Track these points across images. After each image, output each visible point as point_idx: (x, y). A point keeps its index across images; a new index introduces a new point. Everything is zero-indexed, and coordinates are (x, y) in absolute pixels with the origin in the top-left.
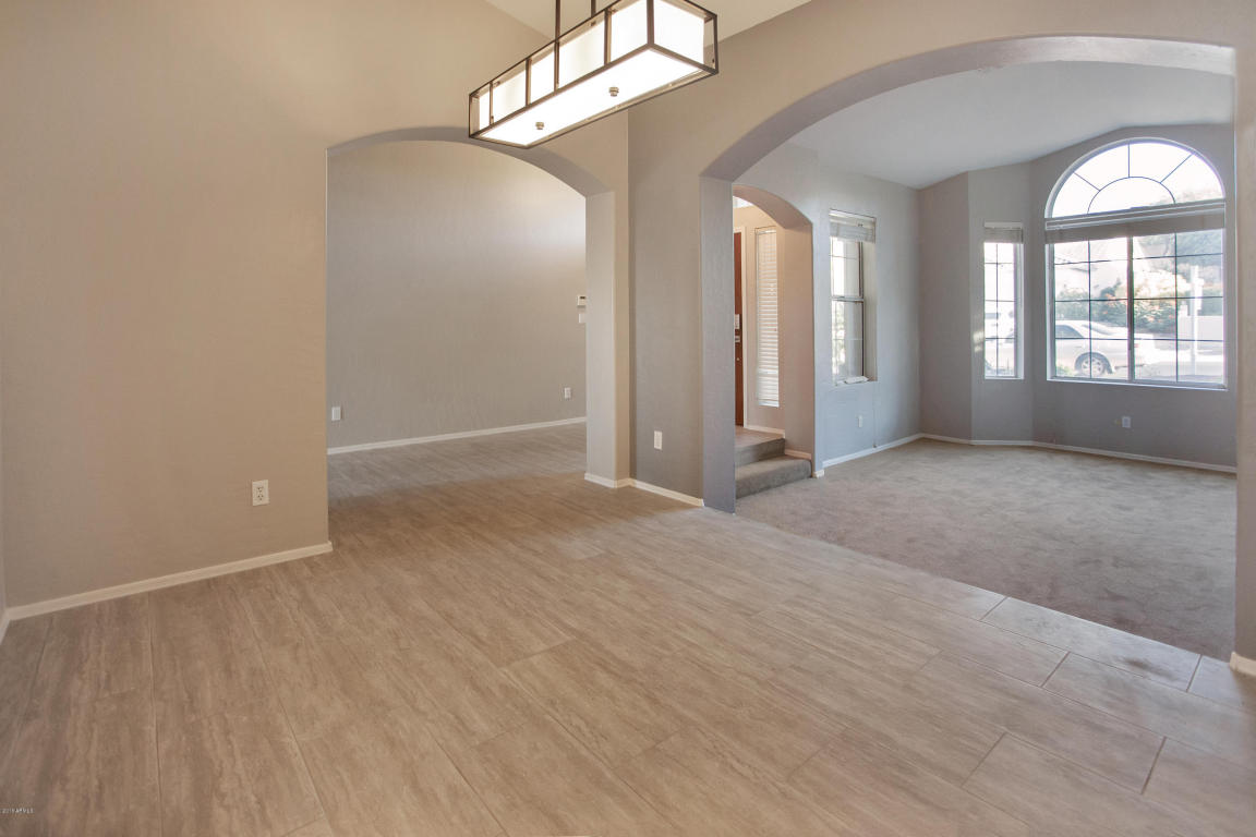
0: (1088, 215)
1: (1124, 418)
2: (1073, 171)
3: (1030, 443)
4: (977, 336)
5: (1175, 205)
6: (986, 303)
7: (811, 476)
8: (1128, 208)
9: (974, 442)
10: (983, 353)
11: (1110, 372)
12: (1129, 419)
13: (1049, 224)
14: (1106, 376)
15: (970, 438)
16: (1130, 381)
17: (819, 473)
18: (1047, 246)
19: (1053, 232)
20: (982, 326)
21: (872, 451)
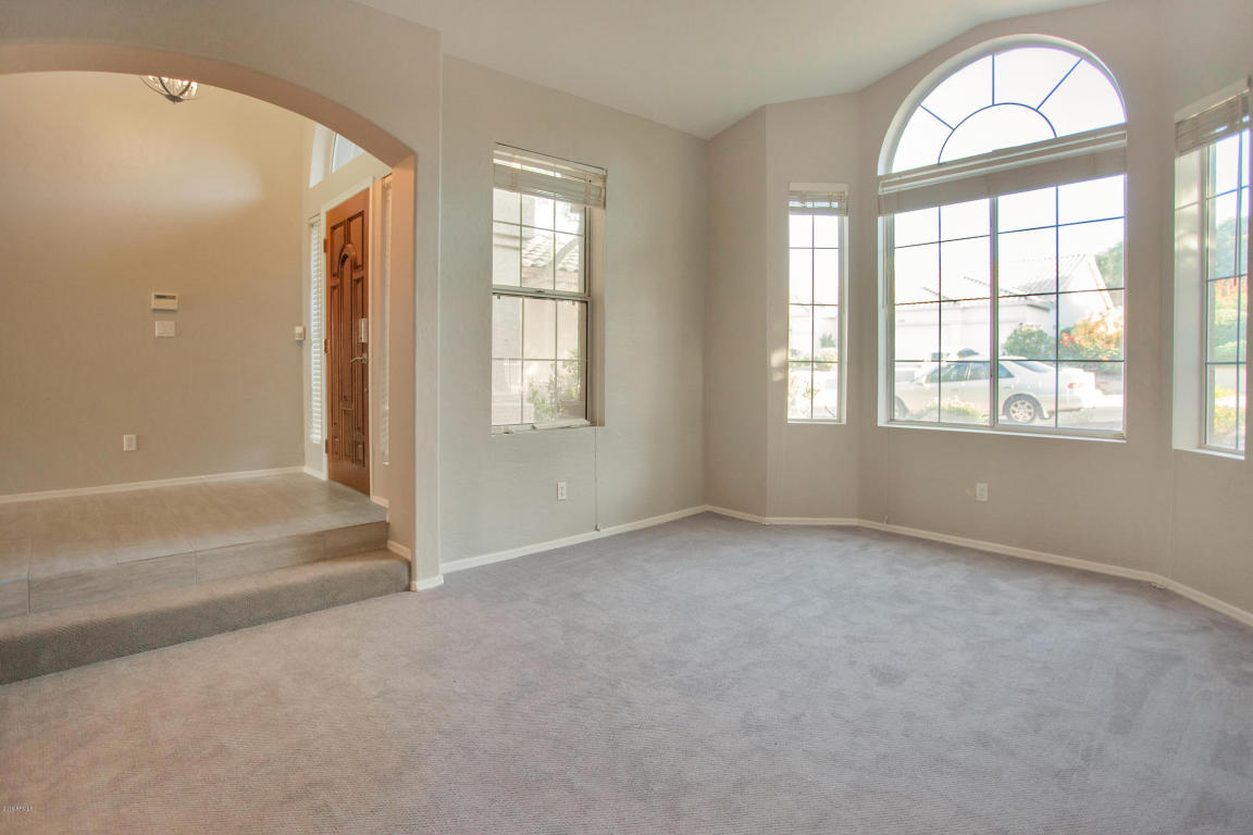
0: (939, 165)
1: (980, 486)
2: (917, 103)
3: (854, 522)
4: (776, 359)
5: (1057, 140)
6: (791, 307)
7: (408, 589)
8: (989, 150)
9: (769, 520)
10: (784, 383)
11: (1043, 418)
12: (985, 486)
13: (884, 185)
14: (1038, 422)
15: (765, 516)
16: (991, 427)
17: (422, 584)
18: (880, 220)
19: (888, 197)
20: (783, 341)
21: (592, 536)
